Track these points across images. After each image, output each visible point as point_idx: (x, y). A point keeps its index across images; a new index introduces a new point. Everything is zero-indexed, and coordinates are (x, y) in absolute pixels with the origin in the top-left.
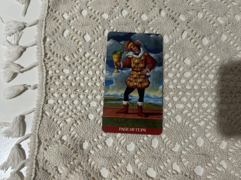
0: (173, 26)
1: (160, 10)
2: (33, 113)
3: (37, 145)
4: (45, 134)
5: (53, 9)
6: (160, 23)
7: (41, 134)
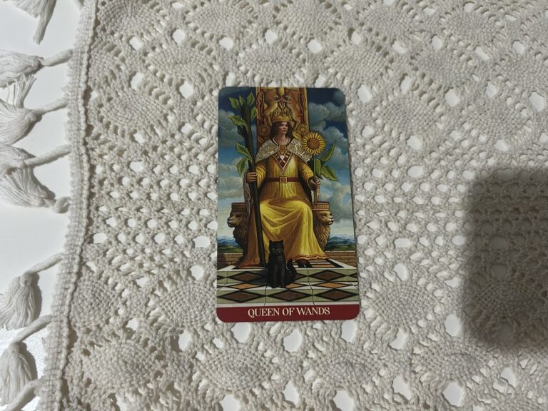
0: (380, 65)
1: (351, 31)
2: (57, 267)
3: (65, 342)
4: (86, 317)
5: (106, 27)
6: (352, 58)
7: (77, 317)
